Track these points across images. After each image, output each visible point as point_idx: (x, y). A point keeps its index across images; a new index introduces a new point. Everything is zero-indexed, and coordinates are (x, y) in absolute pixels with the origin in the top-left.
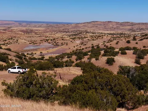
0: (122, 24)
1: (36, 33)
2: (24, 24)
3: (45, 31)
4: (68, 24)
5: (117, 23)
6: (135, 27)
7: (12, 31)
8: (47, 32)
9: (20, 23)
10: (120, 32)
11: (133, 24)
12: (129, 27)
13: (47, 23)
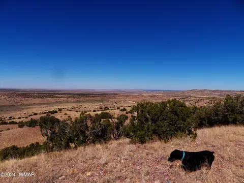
0: (214, 91)
1: (158, 97)
2: (149, 92)
3: (163, 96)
4: (177, 91)
5: (210, 91)
6: (223, 94)
7: (143, 96)
8: (164, 97)
9: (147, 91)
10: (212, 96)
11: (221, 91)
12: (219, 93)
13: (164, 91)
